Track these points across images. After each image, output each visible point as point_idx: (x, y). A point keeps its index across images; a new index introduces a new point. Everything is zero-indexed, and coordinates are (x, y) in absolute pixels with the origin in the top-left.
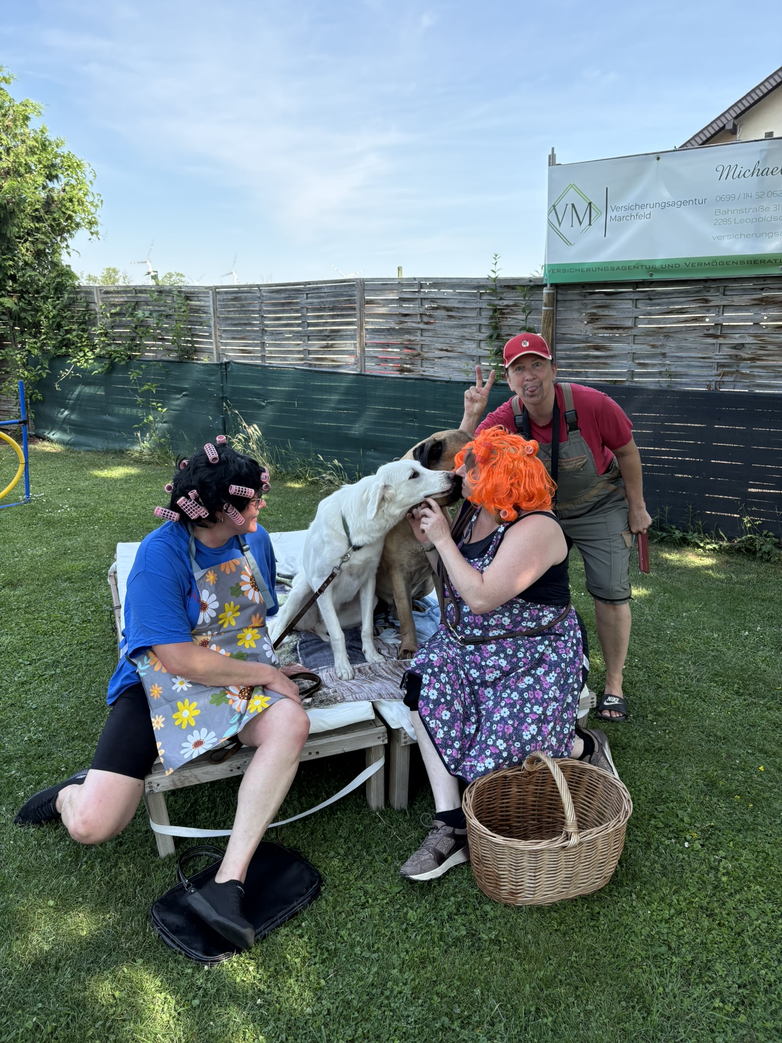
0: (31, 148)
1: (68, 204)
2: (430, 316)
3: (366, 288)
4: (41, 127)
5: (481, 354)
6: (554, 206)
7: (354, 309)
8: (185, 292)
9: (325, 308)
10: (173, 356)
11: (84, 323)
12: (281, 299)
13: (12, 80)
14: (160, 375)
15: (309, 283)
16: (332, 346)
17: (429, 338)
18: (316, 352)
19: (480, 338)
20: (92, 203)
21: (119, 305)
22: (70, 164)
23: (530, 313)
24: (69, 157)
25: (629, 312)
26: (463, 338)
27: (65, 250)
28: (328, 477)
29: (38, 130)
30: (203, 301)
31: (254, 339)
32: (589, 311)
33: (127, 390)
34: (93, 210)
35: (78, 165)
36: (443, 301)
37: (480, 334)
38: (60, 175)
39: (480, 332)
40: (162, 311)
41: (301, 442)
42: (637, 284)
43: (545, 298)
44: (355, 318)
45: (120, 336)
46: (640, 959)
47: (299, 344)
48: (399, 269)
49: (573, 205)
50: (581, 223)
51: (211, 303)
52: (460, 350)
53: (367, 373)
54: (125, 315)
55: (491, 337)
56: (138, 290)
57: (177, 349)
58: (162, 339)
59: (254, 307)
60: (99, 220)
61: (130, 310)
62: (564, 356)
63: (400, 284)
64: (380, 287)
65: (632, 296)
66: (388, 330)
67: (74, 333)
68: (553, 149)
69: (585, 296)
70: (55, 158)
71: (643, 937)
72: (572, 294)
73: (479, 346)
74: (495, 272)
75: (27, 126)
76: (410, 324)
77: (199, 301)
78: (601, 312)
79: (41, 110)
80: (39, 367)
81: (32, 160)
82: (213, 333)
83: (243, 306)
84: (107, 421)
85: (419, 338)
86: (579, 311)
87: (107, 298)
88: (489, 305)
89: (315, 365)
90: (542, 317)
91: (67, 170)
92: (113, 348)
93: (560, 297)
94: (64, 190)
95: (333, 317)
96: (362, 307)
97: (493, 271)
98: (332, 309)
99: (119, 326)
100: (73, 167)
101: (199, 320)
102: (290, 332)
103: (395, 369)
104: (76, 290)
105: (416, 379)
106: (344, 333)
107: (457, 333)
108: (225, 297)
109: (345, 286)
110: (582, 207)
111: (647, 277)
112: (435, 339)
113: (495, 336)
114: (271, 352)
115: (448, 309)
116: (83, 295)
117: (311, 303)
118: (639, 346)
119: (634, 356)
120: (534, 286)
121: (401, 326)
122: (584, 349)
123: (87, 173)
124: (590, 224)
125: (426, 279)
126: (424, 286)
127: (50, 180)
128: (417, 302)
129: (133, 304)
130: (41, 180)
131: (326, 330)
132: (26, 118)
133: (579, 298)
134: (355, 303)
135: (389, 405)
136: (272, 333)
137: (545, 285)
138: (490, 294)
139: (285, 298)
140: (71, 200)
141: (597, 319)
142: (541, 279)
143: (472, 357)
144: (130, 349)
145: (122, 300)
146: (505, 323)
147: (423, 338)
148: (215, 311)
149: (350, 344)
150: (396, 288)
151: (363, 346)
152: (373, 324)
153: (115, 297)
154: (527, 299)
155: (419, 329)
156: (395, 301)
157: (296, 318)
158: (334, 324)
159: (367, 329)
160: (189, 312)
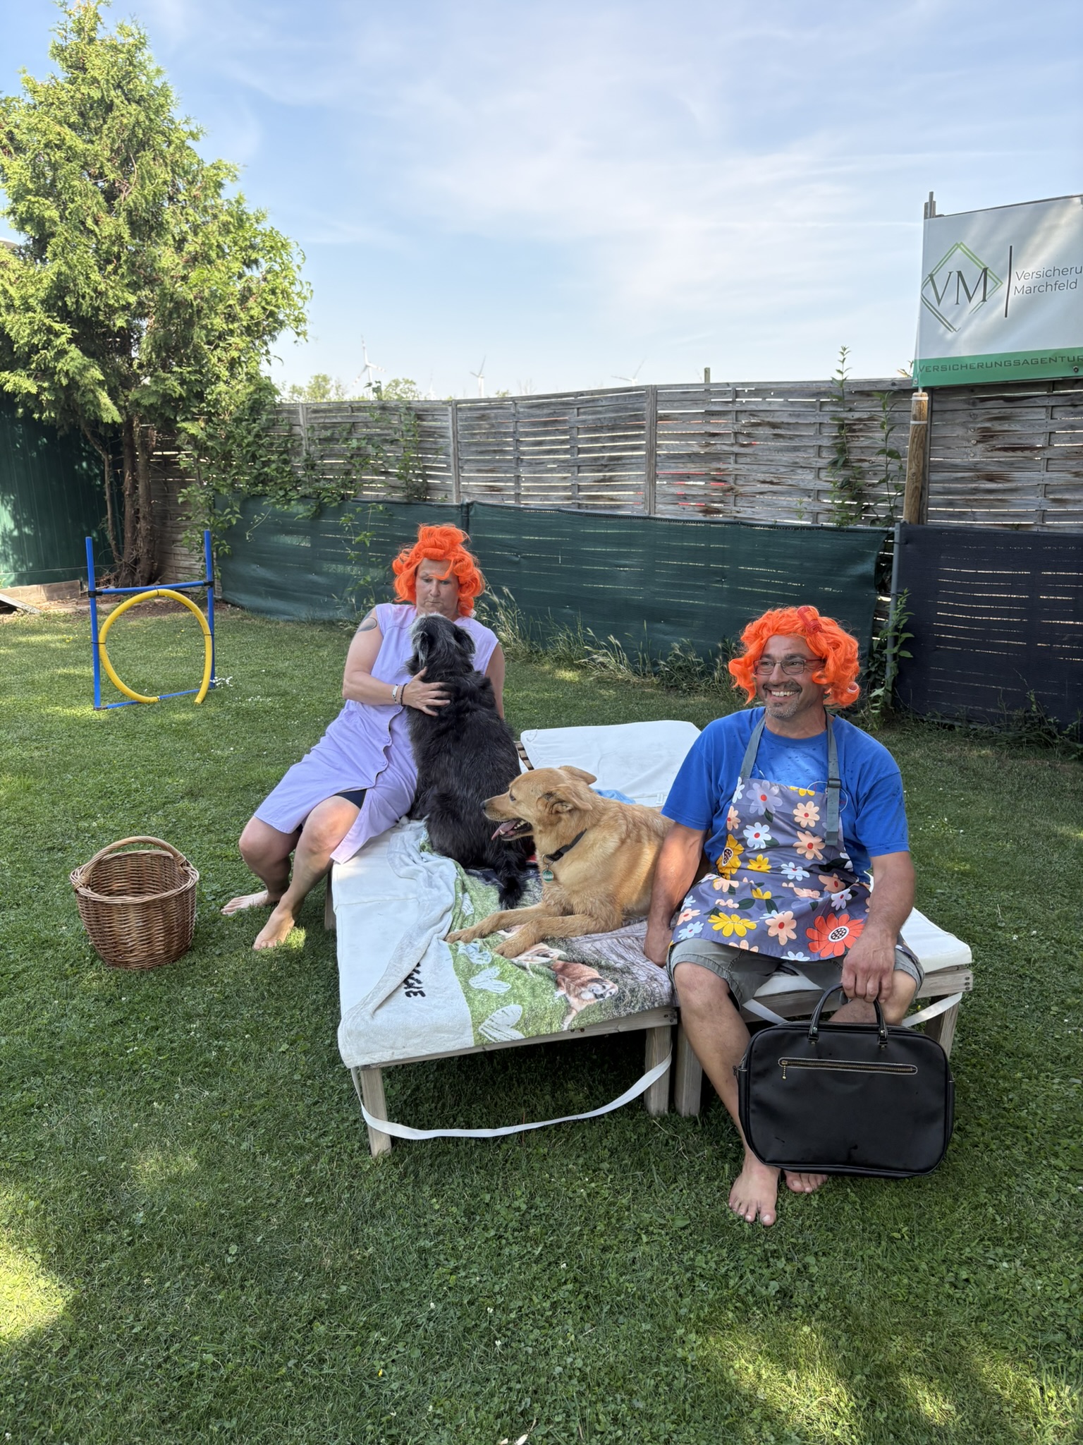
0: (224, 225)
1: (270, 297)
2: (749, 435)
3: (659, 398)
4: (237, 196)
5: (820, 488)
6: (931, 276)
7: (641, 427)
8: (417, 410)
9: (602, 427)
10: (398, 496)
11: (286, 452)
12: (542, 416)
13: (201, 136)
14: (382, 520)
15: (581, 394)
16: (611, 479)
17: (746, 466)
18: (589, 488)
19: (819, 465)
20: (299, 294)
21: (330, 428)
22: (273, 244)
23: (891, 429)
24: (271, 235)
25: (1040, 425)
26: (795, 466)
27: (264, 357)
28: (601, 659)
29: (233, 200)
30: (440, 420)
31: (506, 472)
32: (979, 426)
33: (339, 541)
34: (299, 302)
35: (283, 245)
36: (768, 414)
37: (820, 460)
38: (261, 260)
39: (820, 456)
40: (386, 435)
41: (565, 611)
42: (1053, 384)
43: (914, 408)
44: (643, 440)
45: (332, 469)
46: (1024, 1348)
47: (565, 478)
48: (707, 371)
49: (960, 274)
50: (970, 299)
51: (450, 424)
52: (790, 482)
53: (658, 516)
54: (338, 440)
55: (834, 463)
56: (356, 407)
57: (404, 486)
58: (386, 473)
59: (507, 427)
60: (308, 316)
61: (345, 434)
62: (941, 490)
63: (708, 390)
64: (678, 397)
65: (1047, 402)
66: (689, 455)
67: (274, 466)
68: (931, 194)
69: (974, 404)
70: (255, 237)
71: (1030, 1318)
72: (956, 402)
73: (818, 477)
74: (842, 373)
75: (219, 195)
76: (720, 446)
77: (435, 420)
78: (997, 426)
79: (237, 173)
80: (228, 510)
81: (226, 241)
82: (452, 464)
83: (493, 426)
84: (314, 583)
85: (732, 466)
86: (964, 425)
87: (315, 418)
88: (833, 419)
89: (587, 506)
90: (909, 435)
91: (269, 252)
92: (321, 484)
93: (936, 407)
94: (265, 279)
95: (613, 439)
96: (654, 425)
97: (839, 371)
98: (612, 429)
99: (330, 456)
100: (277, 247)
101: (434, 446)
102: (555, 461)
103: (697, 509)
104: (278, 409)
105: (726, 523)
106: (628, 461)
107: (787, 458)
108: (469, 414)
109: (630, 396)
110: (972, 276)
111: (1070, 373)
112: (755, 467)
113: (841, 462)
114: (528, 489)
115: (774, 426)
116: (285, 415)
117: (584, 421)
118: (1055, 475)
119: (1047, 489)
120: (899, 392)
121: (707, 450)
122: (971, 480)
123: (294, 255)
124: (984, 300)
125: (744, 384)
126: (741, 394)
127: (248, 266)
128: (730, 417)
129: (348, 426)
130: (236, 267)
131: (603, 457)
132: (219, 185)
133: (966, 406)
134: (644, 420)
135: (688, 560)
136: (530, 463)
137: (916, 390)
138: (832, 403)
139: (549, 415)
140: (273, 292)
141: (992, 436)
142: (910, 381)
143: (807, 492)
144: (344, 486)
145: (335, 420)
146: (857, 444)
147: (738, 466)
148: (455, 434)
149: (634, 476)
150: (702, 397)
151: (652, 478)
152: (667, 446)
153: (326, 417)
154: (888, 409)
155: (733, 453)
156: (700, 416)
157: (563, 442)
158: (613, 449)
159: (659, 455)
160: (420, 436)
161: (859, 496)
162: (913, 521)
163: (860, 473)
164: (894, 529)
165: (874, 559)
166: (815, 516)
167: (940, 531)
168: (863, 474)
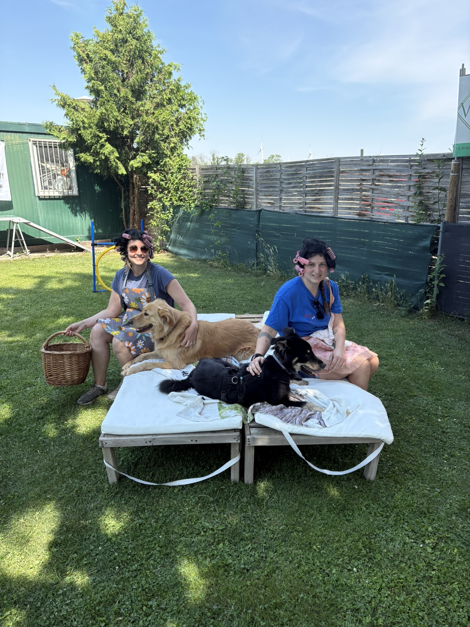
0: (171, 90)
1: (188, 121)
2: (378, 180)
3: (340, 163)
4: (178, 78)
5: (409, 205)
6: (462, 104)
7: (333, 176)
8: (242, 168)
9: (316, 176)
10: (232, 206)
11: (191, 187)
12: (292, 171)
13: (164, 52)
14: (226, 217)
15: (308, 161)
16: (319, 199)
17: (377, 195)
18: (310, 203)
19: (409, 194)
20: (201, 119)
21: (208, 176)
22: (191, 98)
23: (442, 177)
24: (191, 94)
26: (398, 195)
27: (186, 146)
30: (251, 173)
31: (276, 196)
33: (209, 225)
36: (387, 170)
37: (409, 192)
39: (409, 190)
40: (229, 179)
43: (452, 167)
44: (333, 182)
45: (208, 194)
47: (300, 199)
48: (362, 151)
51: (254, 175)
52: (396, 202)
53: (339, 216)
55: (415, 194)
56: (218, 168)
57: (235, 202)
58: (229, 196)
59: (277, 176)
60: (205, 128)
61: (213, 179)
62: (465, 207)
63: (362, 159)
64: (349, 163)
66: (352, 189)
67: (185, 193)
68: (463, 65)
70: (184, 95)
73: (408, 200)
74: (421, 151)
75: (170, 78)
76: (366, 185)
77: (248, 173)
79: (180, 68)
82: (255, 192)
83: (271, 176)
84: (199, 243)
85: (371, 194)
87: (202, 172)
88: (415, 173)
89: (309, 212)
90: (450, 180)
91: (189, 101)
92: (203, 201)
93: (464, 166)
95: (321, 181)
96: (338, 175)
97: (419, 150)
98: (320, 177)
100: (193, 99)
101: (248, 184)
102: (296, 191)
103: (355, 214)
105: (367, 221)
106: (326, 192)
107: (395, 191)
108: (262, 170)
109: (328, 162)
112: (381, 195)
113: (418, 193)
114: (285, 203)
115: (390, 176)
117: (309, 173)
120: (446, 159)
121: (360, 187)
123: (199, 102)
125: (377, 157)
126: (376, 161)
127: (181, 108)
128: (371, 172)
129: (215, 176)
130: (175, 108)
131: (316, 190)
132: (170, 74)
134: (334, 173)
135: (349, 237)
136: (286, 192)
137: (454, 159)
138: (417, 165)
139: (294, 171)
140: (189, 118)
142: (451, 154)
143: (403, 207)
144: (212, 202)
145: (209, 173)
146: (426, 185)
147: (373, 194)
148: (256, 179)
149: (329, 198)
150: (359, 163)
151: (337, 199)
152: (344, 185)
153: (206, 172)
154: (440, 168)
155: (371, 188)
156: (358, 171)
157: (300, 183)
158: (321, 186)
159: (340, 189)
160: (243, 180)
161: (427, 208)
162: (449, 221)
163: (427, 198)
164: (441, 225)
165: (430, 239)
166: (407, 218)
167: (462, 226)
168: (429, 199)
